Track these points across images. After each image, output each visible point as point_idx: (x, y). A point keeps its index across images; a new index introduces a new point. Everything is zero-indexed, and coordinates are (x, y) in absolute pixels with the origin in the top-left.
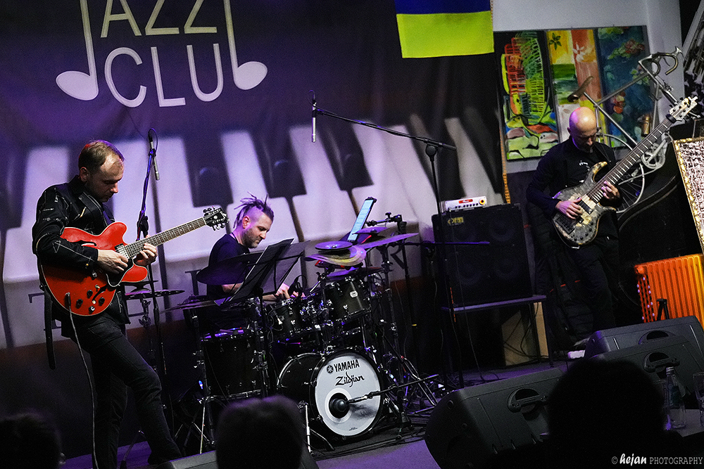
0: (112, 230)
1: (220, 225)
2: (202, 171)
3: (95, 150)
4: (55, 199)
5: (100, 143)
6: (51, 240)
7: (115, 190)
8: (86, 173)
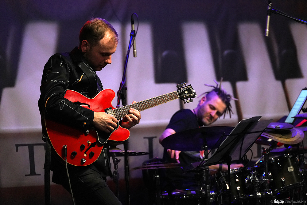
0: (104, 95)
1: (189, 99)
2: (164, 54)
3: (96, 26)
4: (60, 64)
5: (99, 21)
6: (58, 99)
7: (109, 61)
8: (86, 45)
